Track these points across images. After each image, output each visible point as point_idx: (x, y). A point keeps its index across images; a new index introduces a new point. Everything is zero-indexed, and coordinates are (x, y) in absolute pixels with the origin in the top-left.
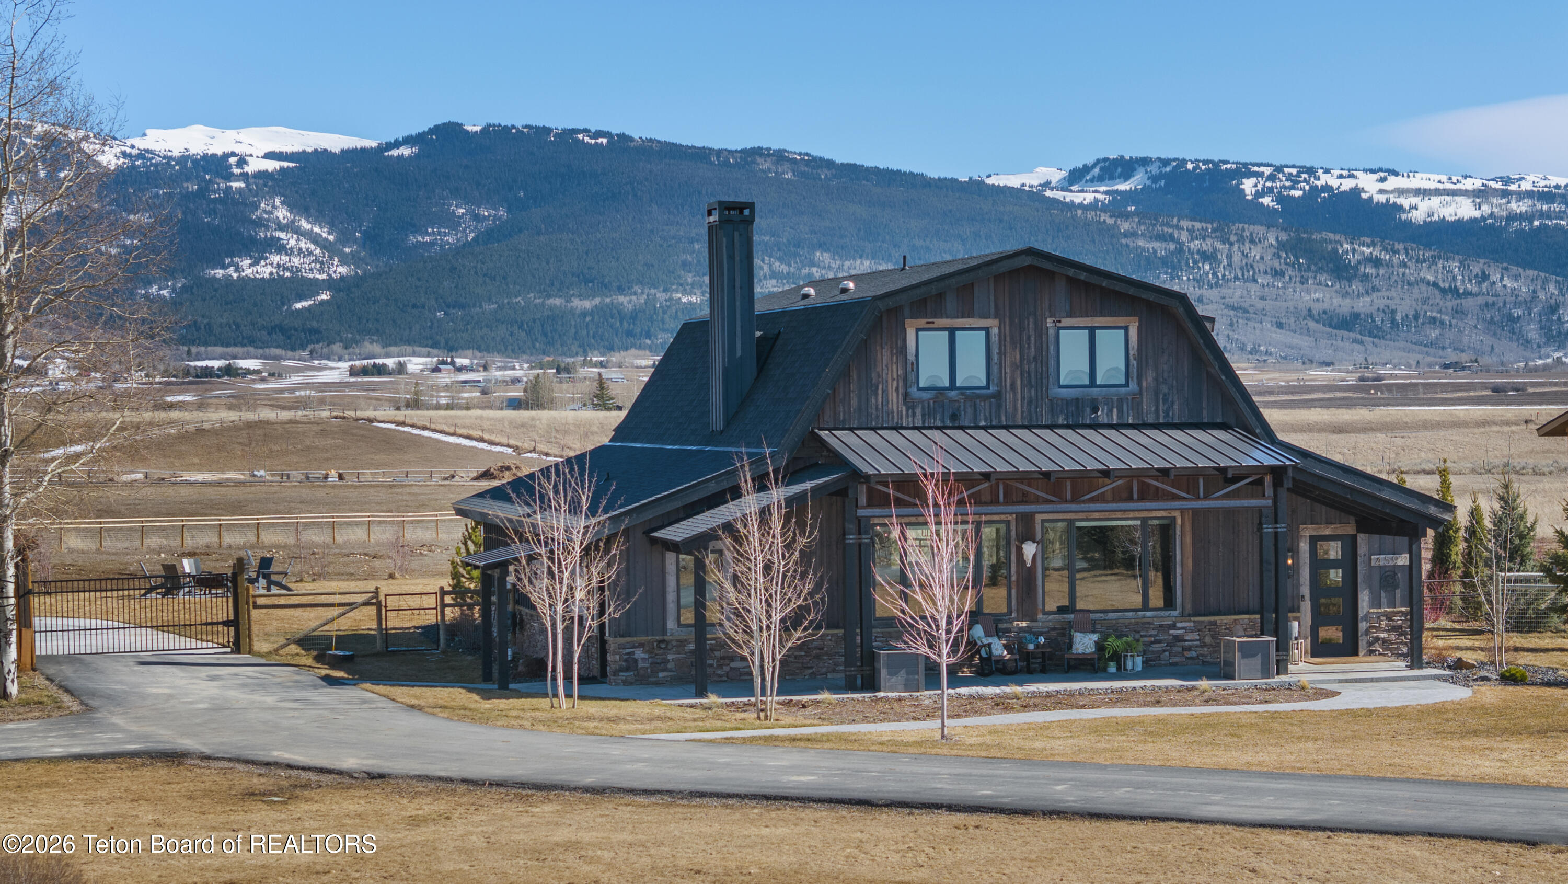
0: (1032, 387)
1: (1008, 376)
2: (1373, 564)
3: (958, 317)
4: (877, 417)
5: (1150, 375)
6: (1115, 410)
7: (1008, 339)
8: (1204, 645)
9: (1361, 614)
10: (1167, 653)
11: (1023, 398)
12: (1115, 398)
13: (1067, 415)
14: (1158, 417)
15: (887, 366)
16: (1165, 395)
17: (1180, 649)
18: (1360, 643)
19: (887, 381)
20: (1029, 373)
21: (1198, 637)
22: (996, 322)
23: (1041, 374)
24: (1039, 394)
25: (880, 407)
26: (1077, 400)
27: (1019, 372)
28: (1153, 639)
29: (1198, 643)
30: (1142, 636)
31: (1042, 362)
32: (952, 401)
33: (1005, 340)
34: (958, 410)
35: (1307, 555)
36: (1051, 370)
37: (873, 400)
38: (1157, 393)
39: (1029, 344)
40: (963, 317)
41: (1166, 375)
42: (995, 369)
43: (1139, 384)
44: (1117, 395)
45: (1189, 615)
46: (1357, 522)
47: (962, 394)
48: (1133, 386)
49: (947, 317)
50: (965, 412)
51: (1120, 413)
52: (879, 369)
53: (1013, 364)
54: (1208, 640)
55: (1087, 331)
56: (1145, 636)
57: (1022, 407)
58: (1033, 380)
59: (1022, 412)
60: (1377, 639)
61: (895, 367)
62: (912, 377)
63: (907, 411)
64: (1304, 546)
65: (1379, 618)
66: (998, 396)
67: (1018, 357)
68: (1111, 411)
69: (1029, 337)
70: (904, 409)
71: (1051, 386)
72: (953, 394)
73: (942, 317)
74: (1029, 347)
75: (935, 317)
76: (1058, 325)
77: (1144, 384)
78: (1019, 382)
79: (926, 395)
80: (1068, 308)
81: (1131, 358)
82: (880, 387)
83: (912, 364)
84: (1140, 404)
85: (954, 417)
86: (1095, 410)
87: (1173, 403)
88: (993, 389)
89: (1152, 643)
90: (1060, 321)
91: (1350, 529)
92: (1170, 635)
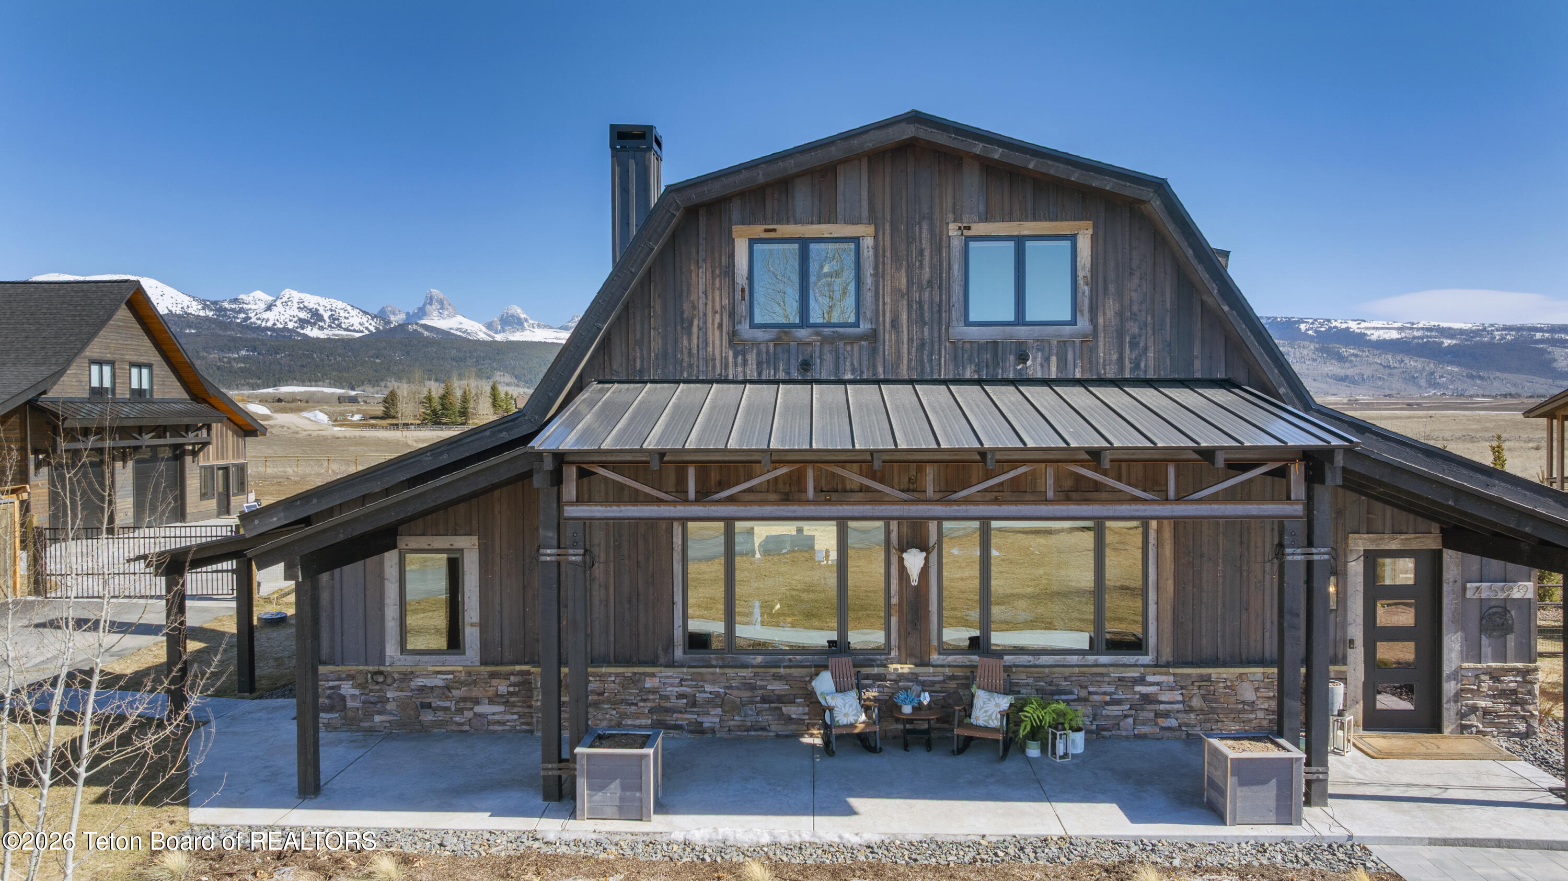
0: (925, 324)
1: (888, 308)
2: (1469, 595)
3: (812, 223)
4: (690, 366)
5: (1110, 309)
6: (1054, 359)
7: (888, 254)
8: (1191, 710)
9: (1448, 668)
10: (1130, 720)
11: (910, 340)
12: (1055, 342)
13: (978, 365)
14: (1122, 369)
15: (705, 293)
16: (1133, 337)
17: (1152, 715)
18: (1445, 714)
19: (705, 315)
20: (920, 303)
21: (1180, 698)
22: (871, 229)
23: (940, 305)
24: (936, 334)
25: (695, 351)
26: (995, 343)
27: (905, 302)
28: (1108, 698)
29: (1180, 706)
30: (1090, 693)
31: (940, 288)
32: (801, 344)
33: (884, 256)
34: (812, 357)
35: (1360, 579)
36: (954, 299)
37: (685, 342)
38: (1121, 334)
39: (921, 262)
40: (819, 222)
41: (1135, 308)
42: (868, 297)
43: (1093, 320)
44: (1055, 336)
45: (1168, 665)
46: (1442, 531)
47: (818, 334)
48: (1084, 324)
49: (796, 224)
50: (822, 360)
51: (1063, 363)
52: (693, 297)
53: (896, 291)
54: (1196, 702)
55: (1011, 244)
56: (1096, 693)
57: (909, 353)
58: (926, 315)
59: (909, 361)
60: (1474, 709)
61: (717, 293)
62: (742, 308)
63: (735, 357)
64: (1356, 568)
65: (1477, 676)
66: (873, 337)
67: (904, 280)
68: (1047, 360)
69: (921, 252)
70: (731, 353)
71: (954, 323)
72: (802, 333)
73: (788, 223)
74: (921, 266)
75: (779, 222)
76: (966, 233)
77: (1101, 321)
78: (904, 317)
79: (759, 334)
80: (982, 208)
81: (1081, 281)
82: (696, 322)
83: (743, 290)
84: (1093, 350)
85: (806, 365)
86: (1022, 357)
87: (1146, 349)
88: (865, 326)
89: (1107, 703)
90: (969, 228)
91: (1432, 542)
92: (1135, 693)
